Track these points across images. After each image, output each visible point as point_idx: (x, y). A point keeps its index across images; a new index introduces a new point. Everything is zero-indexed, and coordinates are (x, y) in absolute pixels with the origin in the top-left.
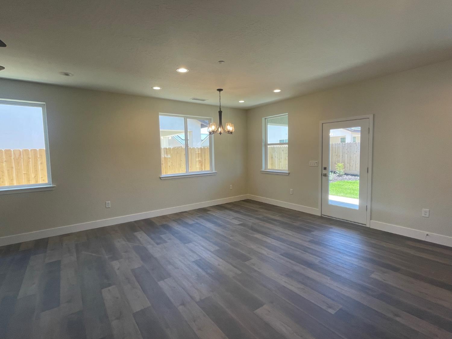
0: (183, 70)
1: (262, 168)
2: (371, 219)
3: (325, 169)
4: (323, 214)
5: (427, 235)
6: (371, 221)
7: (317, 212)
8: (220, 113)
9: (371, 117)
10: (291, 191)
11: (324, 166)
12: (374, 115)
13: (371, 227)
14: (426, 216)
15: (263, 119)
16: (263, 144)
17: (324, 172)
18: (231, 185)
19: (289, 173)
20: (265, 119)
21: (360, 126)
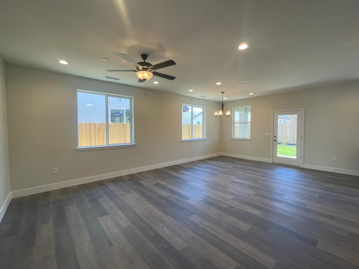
0: (219, 83)
1: (231, 136)
2: (304, 163)
3: (275, 137)
4: (274, 162)
5: (336, 169)
6: (304, 164)
7: (270, 161)
8: (223, 105)
9: (304, 110)
10: (253, 150)
11: (274, 135)
12: (305, 109)
13: (304, 167)
14: (335, 160)
15: (233, 108)
16: (233, 123)
17: (275, 138)
18: (213, 147)
19: (251, 140)
20: (234, 108)
21: (296, 114)
